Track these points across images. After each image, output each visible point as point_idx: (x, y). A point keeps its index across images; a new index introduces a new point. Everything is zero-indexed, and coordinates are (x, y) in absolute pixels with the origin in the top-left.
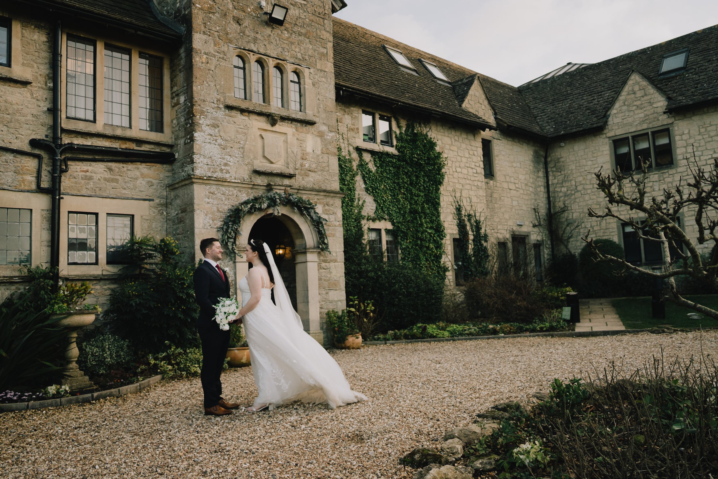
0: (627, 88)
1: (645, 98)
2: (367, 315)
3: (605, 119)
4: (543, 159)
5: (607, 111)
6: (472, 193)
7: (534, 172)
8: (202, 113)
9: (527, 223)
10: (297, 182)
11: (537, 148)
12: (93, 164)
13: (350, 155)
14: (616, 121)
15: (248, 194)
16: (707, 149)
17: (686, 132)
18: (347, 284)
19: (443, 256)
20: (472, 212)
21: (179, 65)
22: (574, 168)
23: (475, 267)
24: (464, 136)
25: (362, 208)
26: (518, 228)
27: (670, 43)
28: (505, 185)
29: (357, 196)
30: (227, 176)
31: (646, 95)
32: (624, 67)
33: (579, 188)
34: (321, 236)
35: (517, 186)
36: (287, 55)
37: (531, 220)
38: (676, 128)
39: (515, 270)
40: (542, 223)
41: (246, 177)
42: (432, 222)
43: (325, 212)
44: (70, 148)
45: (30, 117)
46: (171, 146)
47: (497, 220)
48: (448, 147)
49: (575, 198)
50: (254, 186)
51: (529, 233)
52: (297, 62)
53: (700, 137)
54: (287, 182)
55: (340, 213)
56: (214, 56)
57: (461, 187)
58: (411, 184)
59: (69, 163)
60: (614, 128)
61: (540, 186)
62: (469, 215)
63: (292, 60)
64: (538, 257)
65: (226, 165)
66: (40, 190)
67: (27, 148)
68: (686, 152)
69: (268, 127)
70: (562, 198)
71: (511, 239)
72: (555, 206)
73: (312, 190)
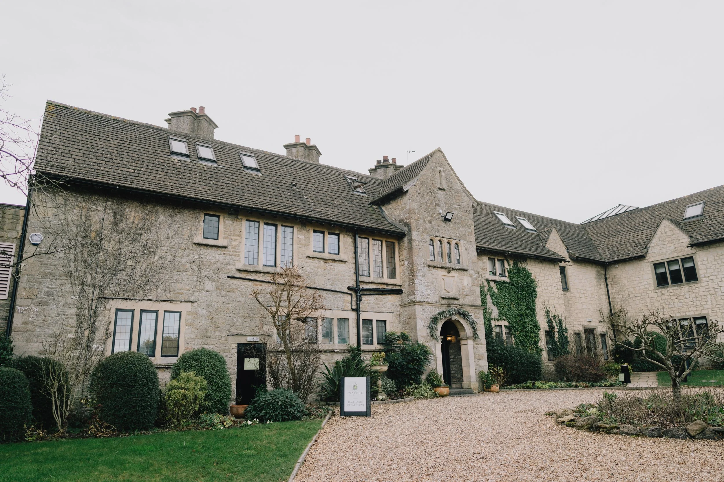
0: (660, 229)
1: (674, 236)
2: (499, 375)
3: (646, 250)
4: (604, 277)
5: (647, 245)
6: (555, 302)
7: (597, 285)
8: (418, 270)
9: (594, 320)
10: (462, 301)
11: (599, 269)
12: (370, 296)
13: (483, 283)
14: (654, 251)
15: (439, 310)
16: (721, 271)
17: (705, 259)
18: (488, 357)
19: (540, 342)
20: (556, 314)
21: (404, 246)
22: (626, 282)
23: (560, 349)
24: (548, 266)
25: (491, 314)
26: (588, 323)
27: (691, 196)
28: (577, 295)
29: (488, 307)
30: (429, 300)
31: (674, 234)
32: (659, 212)
33: (631, 296)
34: (474, 329)
35: (585, 295)
36: (453, 236)
37: (597, 318)
38: (698, 256)
39: (588, 351)
40: (605, 319)
41: (438, 300)
42: (532, 321)
43: (475, 317)
44: (363, 290)
45: (347, 277)
46: (400, 286)
47: (573, 318)
48: (538, 274)
49: (629, 303)
50: (442, 305)
51: (597, 326)
52: (458, 238)
53: (715, 263)
54: (456, 302)
55: (482, 317)
56: (421, 241)
57: (548, 299)
58: (518, 299)
59: (362, 296)
60: (653, 256)
61: (602, 295)
62: (554, 316)
63: (455, 238)
64: (604, 343)
65: (428, 295)
66: (353, 310)
67: (346, 291)
68: (707, 273)
69: (446, 274)
70: (619, 303)
71: (583, 331)
72: (614, 308)
73: (469, 305)
